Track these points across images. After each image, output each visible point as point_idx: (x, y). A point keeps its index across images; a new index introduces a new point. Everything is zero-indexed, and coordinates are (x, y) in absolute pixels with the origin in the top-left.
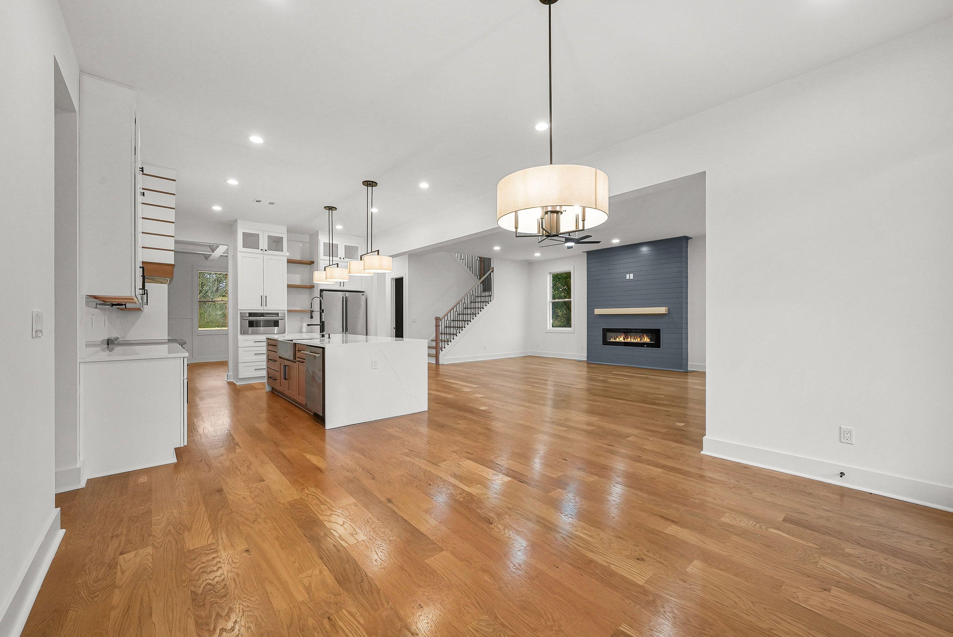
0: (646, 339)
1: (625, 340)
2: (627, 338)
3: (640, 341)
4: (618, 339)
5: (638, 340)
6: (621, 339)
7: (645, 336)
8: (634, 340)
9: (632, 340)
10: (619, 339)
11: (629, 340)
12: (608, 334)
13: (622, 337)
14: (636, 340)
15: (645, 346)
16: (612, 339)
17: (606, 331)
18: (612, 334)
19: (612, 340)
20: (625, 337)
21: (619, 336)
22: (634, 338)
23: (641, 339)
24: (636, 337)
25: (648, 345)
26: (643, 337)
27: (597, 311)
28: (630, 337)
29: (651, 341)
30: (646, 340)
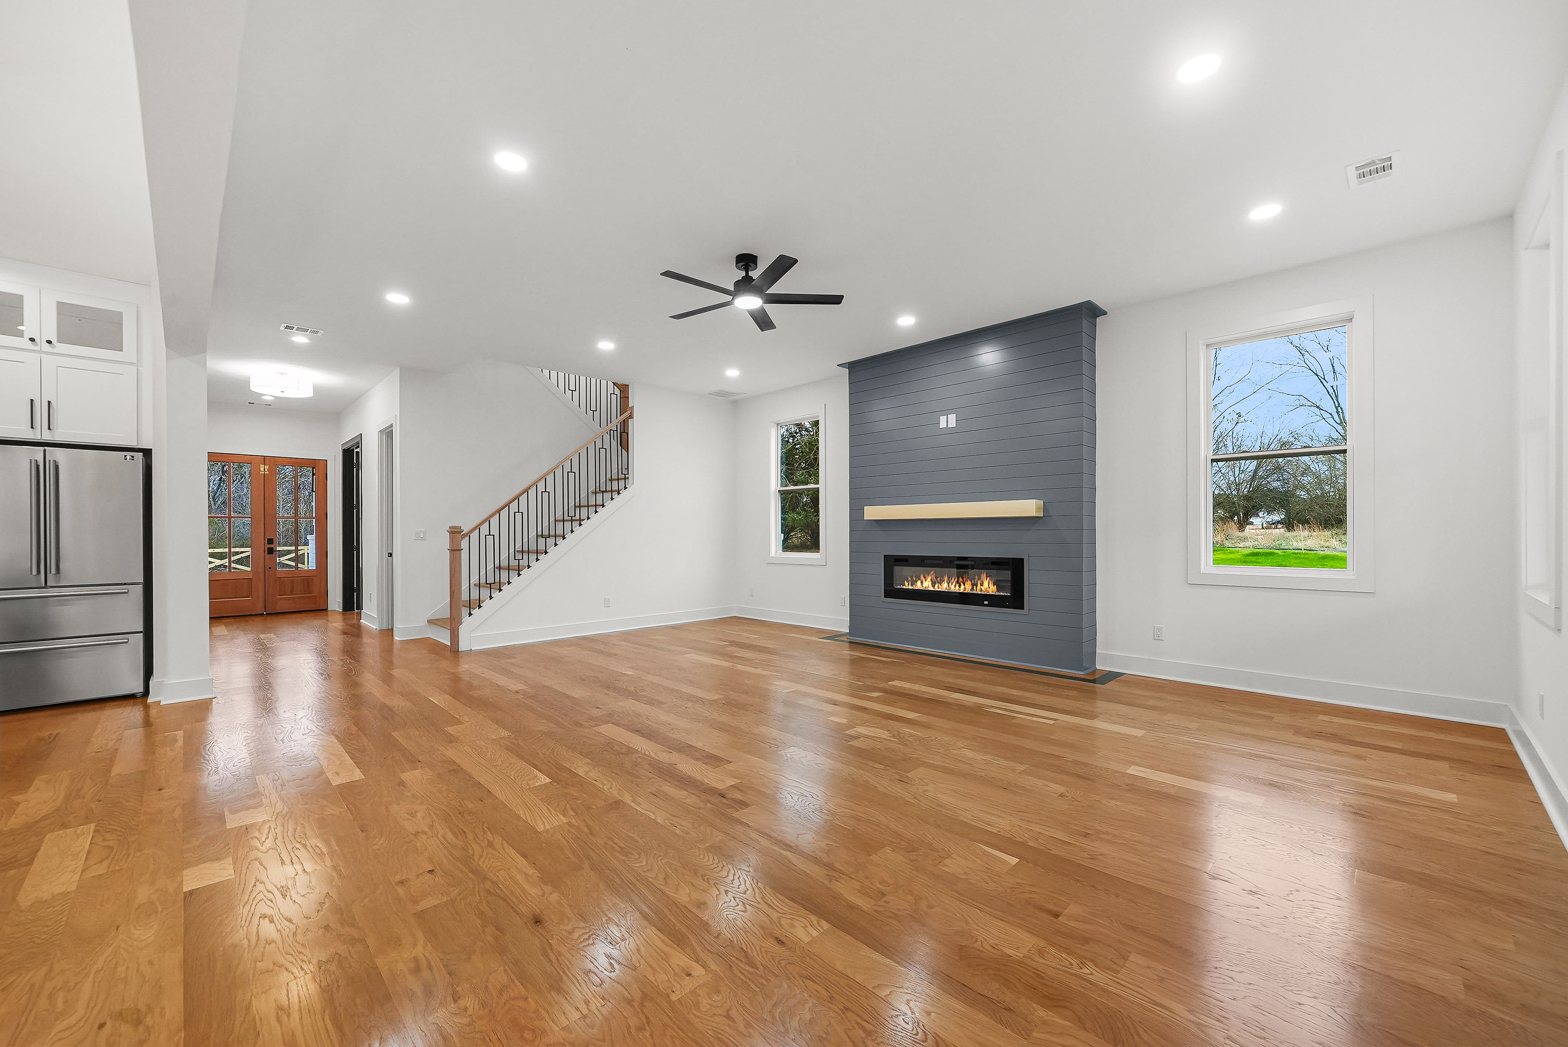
0: (986, 584)
1: (937, 585)
2: (941, 582)
3: (972, 589)
4: (919, 583)
5: (966, 588)
6: (927, 584)
7: (984, 576)
8: (957, 587)
9: (953, 587)
10: (922, 583)
11: (944, 587)
12: (897, 569)
13: (929, 579)
14: (962, 587)
15: (986, 603)
16: (906, 584)
17: (893, 562)
18: (907, 570)
19: (907, 586)
20: (936, 578)
21: (922, 577)
22: (957, 582)
23: (974, 585)
24: (961, 579)
25: (994, 601)
26: (979, 579)
27: (872, 513)
28: (948, 578)
29: (998, 590)
30: (987, 586)
